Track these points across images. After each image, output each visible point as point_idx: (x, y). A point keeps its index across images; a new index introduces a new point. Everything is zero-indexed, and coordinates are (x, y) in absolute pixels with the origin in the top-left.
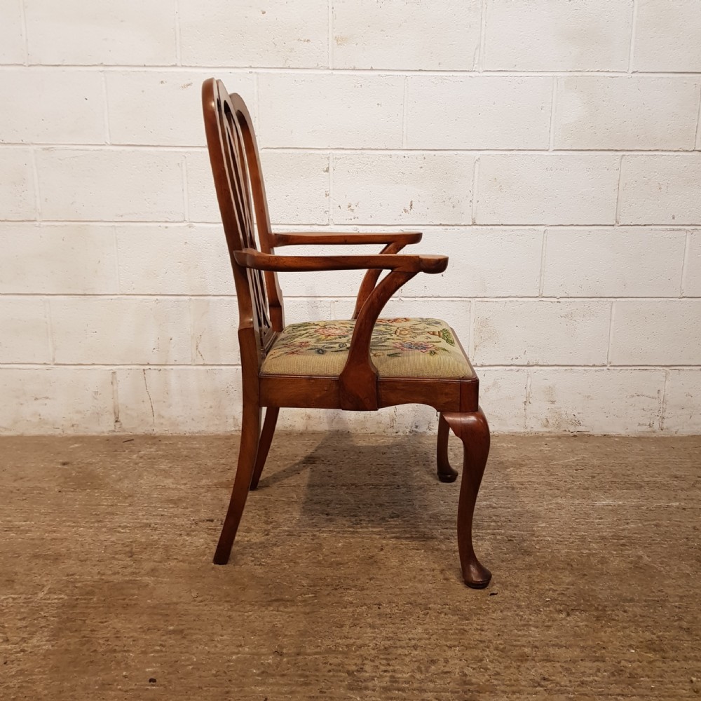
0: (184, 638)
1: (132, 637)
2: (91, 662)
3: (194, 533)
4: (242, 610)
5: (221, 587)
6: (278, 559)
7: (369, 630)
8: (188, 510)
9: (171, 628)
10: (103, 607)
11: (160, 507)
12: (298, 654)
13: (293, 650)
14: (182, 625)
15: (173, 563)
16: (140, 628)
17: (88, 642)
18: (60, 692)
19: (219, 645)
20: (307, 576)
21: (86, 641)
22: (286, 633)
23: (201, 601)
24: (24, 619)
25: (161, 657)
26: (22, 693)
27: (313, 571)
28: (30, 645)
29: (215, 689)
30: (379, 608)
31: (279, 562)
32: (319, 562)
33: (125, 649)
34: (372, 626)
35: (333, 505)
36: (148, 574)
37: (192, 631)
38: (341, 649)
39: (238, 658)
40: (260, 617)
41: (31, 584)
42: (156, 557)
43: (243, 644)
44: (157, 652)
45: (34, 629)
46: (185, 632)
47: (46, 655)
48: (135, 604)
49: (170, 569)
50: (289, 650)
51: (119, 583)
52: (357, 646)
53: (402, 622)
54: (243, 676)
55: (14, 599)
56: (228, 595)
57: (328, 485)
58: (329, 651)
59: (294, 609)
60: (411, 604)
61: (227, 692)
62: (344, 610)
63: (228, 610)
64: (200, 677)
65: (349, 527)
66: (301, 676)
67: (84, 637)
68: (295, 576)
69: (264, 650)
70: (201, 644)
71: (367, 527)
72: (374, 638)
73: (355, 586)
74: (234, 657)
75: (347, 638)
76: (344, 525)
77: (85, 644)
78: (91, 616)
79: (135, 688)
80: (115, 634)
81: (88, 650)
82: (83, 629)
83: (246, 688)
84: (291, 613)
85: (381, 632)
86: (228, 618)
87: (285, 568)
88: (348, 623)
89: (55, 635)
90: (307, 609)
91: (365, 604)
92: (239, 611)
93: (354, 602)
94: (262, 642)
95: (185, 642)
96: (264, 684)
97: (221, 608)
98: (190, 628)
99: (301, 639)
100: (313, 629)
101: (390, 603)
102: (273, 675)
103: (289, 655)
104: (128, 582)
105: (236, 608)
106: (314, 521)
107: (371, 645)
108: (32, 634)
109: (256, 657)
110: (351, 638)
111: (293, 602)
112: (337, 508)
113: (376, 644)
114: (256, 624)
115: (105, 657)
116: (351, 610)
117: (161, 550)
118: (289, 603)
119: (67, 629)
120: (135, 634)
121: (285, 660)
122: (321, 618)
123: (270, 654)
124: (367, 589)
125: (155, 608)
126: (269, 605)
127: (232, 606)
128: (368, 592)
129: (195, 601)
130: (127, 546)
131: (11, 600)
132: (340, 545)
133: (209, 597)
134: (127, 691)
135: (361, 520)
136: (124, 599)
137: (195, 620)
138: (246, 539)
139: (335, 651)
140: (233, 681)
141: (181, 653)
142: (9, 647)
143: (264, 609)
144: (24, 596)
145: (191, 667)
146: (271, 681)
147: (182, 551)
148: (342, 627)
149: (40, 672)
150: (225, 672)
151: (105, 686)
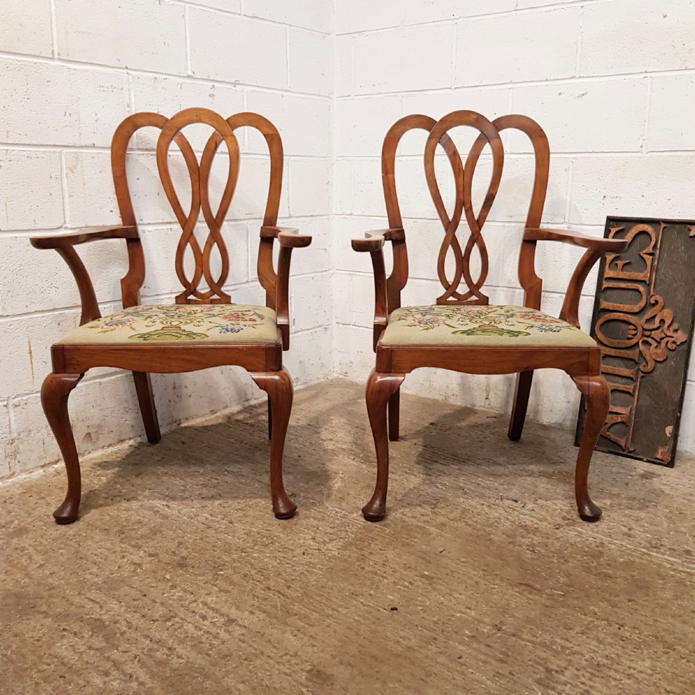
0: (431, 584)
1: (394, 568)
2: (355, 574)
3: (495, 507)
4: (492, 581)
5: (486, 556)
6: (552, 552)
7: (595, 643)
8: (502, 487)
9: (426, 573)
10: (389, 539)
11: (482, 478)
12: (514, 635)
13: (512, 630)
14: (436, 574)
15: (461, 524)
16: (404, 564)
17: (362, 559)
18: (323, 587)
19: (453, 600)
20: (568, 575)
21: (362, 558)
22: (515, 614)
23: (464, 562)
24: (333, 528)
25: (404, 591)
26: (300, 578)
27: (577, 573)
28: (325, 547)
29: (427, 632)
30: (619, 629)
31: (551, 554)
32: (589, 568)
33: (384, 575)
34: (600, 641)
35: (643, 523)
36: (436, 526)
37: (441, 582)
38: (555, 647)
39: (461, 616)
40: (502, 592)
41: (353, 505)
42: (451, 516)
43: (473, 607)
44: (405, 586)
45: (335, 538)
46: (434, 580)
47: (334, 557)
48: (412, 545)
49: (455, 528)
50: (508, 628)
51: (411, 525)
52: (572, 651)
53: (634, 650)
54: (456, 633)
55: (337, 512)
56: (487, 565)
57: (651, 502)
58: (543, 644)
59: (537, 598)
60: (657, 638)
61: (435, 639)
62: (583, 617)
63: (480, 577)
64: (423, 618)
65: (644, 547)
66: (503, 653)
67: (363, 555)
68: (558, 571)
69: (487, 620)
70: (439, 594)
71: (663, 554)
72: (594, 651)
73: (609, 601)
74: (459, 615)
75: (568, 640)
76: (641, 544)
77: (359, 561)
78: (377, 542)
79: (372, 605)
80: (384, 561)
81: (359, 566)
82: (365, 549)
83: (450, 642)
84: (532, 600)
85: (605, 650)
86: (474, 583)
87: (553, 562)
88: (578, 629)
89: (344, 548)
90: (549, 603)
91: (607, 620)
92: (489, 582)
93: (598, 614)
94: (489, 612)
95: (429, 587)
96: (468, 645)
97: (476, 573)
98: (441, 580)
99: (524, 624)
100: (541, 620)
101: (634, 628)
102: (480, 642)
103: (505, 633)
104: (417, 526)
105: (487, 577)
106: (611, 531)
107: (587, 656)
108: (332, 540)
109: (476, 622)
110: (571, 642)
111: (540, 591)
112: (644, 526)
113: (593, 658)
114: (495, 597)
115: (366, 575)
116: (590, 619)
117: (459, 511)
118: (535, 591)
119: (355, 545)
120: (397, 567)
121: (499, 635)
122: (556, 615)
123: (489, 625)
124: (619, 608)
125: (425, 553)
126: (516, 586)
127: (484, 575)
128: (618, 611)
129: (459, 560)
130: (436, 500)
131: (334, 512)
132: (621, 560)
133: (471, 561)
134: (365, 605)
135: (662, 545)
136: (408, 539)
137: (447, 574)
138: (535, 526)
139: (548, 646)
140: (445, 633)
141: (422, 595)
142: (312, 543)
143: (510, 588)
144: (344, 512)
145: (421, 608)
146: (475, 645)
147: (474, 517)
148: (570, 629)
149: (320, 568)
150: (443, 623)
151: (354, 595)
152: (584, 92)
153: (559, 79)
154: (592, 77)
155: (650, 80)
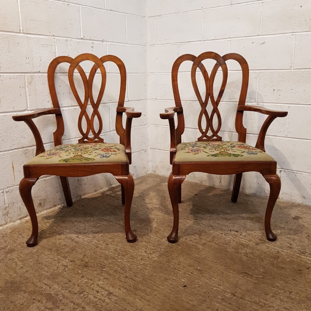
0: (201, 273)
1: (184, 266)
2: (166, 269)
3: (228, 235)
4: (229, 271)
5: (226, 259)
6: (255, 256)
7: (279, 301)
8: (230, 225)
9: (199, 268)
10: (180, 251)
11: (220, 220)
12: (241, 298)
13: (240, 296)
14: (203, 268)
15: (213, 244)
16: (188, 264)
17: (169, 262)
18: (151, 276)
19: (212, 281)
20: (264, 268)
21: (169, 261)
22: (241, 288)
23: (215, 262)
24: (154, 246)
25: (189, 277)
26: (141, 271)
27: (268, 267)
28: (151, 256)
29: (201, 297)
30: (290, 294)
31: (255, 258)
32: (273, 264)
33: (179, 269)
34: (281, 300)
35: (296, 241)
36: (201, 245)
37: (206, 272)
38: (261, 304)
39: (217, 289)
40: (234, 277)
41: (163, 235)
42: (208, 240)
43: (221, 285)
44: (189, 275)
45: (155, 251)
46: (202, 272)
47: (155, 261)
48: (191, 254)
49: (210, 246)
50: (239, 295)
51: (190, 245)
52: (269, 306)
53: (297, 304)
54: (215, 297)
55: (155, 239)
56: (227, 264)
57: (299, 231)
58: (255, 302)
59: (251, 279)
60: (307, 298)
61: (205, 301)
62: (273, 288)
63: (223, 270)
64: (199, 290)
65: (298, 253)
66: (237, 307)
67: (169, 260)
68: (259, 266)
69: (228, 291)
70: (205, 278)
71: (307, 256)
72: (279, 306)
73: (284, 280)
74: (215, 288)
75: (267, 300)
76: (296, 252)
77: (167, 262)
78: (175, 253)
79: (175, 284)
80: (179, 263)
81: (167, 265)
82: (170, 257)
83: (212, 302)
84: (248, 280)
85: (284, 304)
86: (221, 273)
87: (256, 261)
88: (271, 294)
89: (160, 256)
90: (256, 282)
91: (284, 290)
92: (228, 272)
93: (280, 287)
94: (229, 287)
95: (201, 275)
96: (221, 304)
97: (222, 268)
98: (205, 271)
99: (246, 292)
100: (253, 290)
101: (297, 293)
102: (226, 302)
103: (237, 297)
104: (193, 245)
105: (227, 270)
106: (282, 246)
107: (276, 308)
108: (154, 252)
109: (223, 292)
110: (268, 301)
111: (251, 276)
112: (297, 243)
113: (279, 309)
114: (231, 279)
115: (171, 270)
116: (276, 289)
117: (211, 237)
118: (249, 276)
119: (165, 255)
120: (185, 265)
121: (234, 298)
122: (260, 288)
123: (230, 293)
124: (289, 284)
125: (197, 258)
126: (241, 274)
127: (225, 269)
128: (289, 285)
129: (213, 261)
130: (200, 232)
131: (154, 239)
132: (288, 260)
133: (219, 262)
134: (172, 285)
135: (306, 252)
136: (189, 251)
137: (208, 269)
138: (247, 244)
139: (257, 303)
140: (210, 298)
141: (197, 279)
142: (145, 254)
143: (238, 274)
144: (158, 238)
145: (197, 285)
146: (224, 304)
147: (219, 240)
148: (267, 295)
149: (149, 266)
150: (209, 293)
151: (166, 279)
152: (264, 42)
153: (252, 36)
154: (268, 35)
155: (295, 36)
